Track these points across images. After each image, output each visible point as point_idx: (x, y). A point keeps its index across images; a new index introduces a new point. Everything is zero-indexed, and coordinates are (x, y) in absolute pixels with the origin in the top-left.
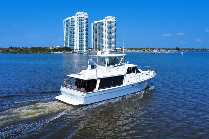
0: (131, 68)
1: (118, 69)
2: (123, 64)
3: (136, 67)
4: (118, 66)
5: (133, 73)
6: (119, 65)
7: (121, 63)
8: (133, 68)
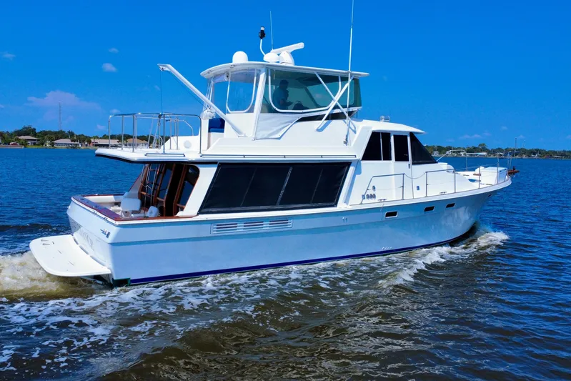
0: (386, 135)
1: (319, 130)
2: (345, 110)
3: (412, 134)
4: (319, 118)
5: (396, 160)
6: (327, 113)
7: (336, 107)
8: (400, 139)
